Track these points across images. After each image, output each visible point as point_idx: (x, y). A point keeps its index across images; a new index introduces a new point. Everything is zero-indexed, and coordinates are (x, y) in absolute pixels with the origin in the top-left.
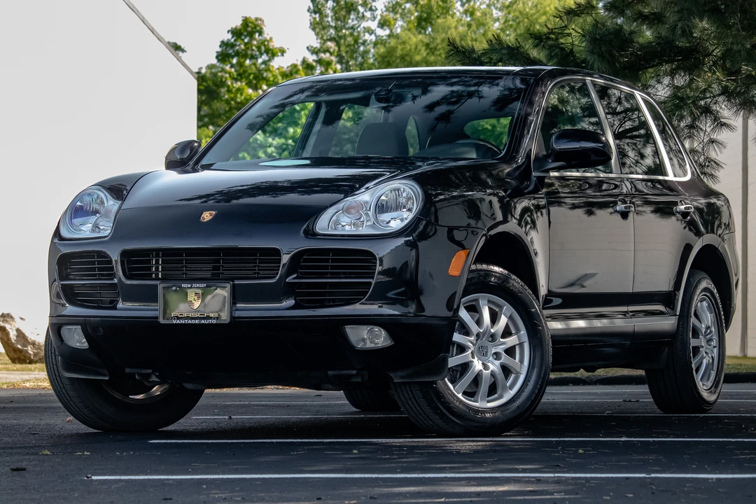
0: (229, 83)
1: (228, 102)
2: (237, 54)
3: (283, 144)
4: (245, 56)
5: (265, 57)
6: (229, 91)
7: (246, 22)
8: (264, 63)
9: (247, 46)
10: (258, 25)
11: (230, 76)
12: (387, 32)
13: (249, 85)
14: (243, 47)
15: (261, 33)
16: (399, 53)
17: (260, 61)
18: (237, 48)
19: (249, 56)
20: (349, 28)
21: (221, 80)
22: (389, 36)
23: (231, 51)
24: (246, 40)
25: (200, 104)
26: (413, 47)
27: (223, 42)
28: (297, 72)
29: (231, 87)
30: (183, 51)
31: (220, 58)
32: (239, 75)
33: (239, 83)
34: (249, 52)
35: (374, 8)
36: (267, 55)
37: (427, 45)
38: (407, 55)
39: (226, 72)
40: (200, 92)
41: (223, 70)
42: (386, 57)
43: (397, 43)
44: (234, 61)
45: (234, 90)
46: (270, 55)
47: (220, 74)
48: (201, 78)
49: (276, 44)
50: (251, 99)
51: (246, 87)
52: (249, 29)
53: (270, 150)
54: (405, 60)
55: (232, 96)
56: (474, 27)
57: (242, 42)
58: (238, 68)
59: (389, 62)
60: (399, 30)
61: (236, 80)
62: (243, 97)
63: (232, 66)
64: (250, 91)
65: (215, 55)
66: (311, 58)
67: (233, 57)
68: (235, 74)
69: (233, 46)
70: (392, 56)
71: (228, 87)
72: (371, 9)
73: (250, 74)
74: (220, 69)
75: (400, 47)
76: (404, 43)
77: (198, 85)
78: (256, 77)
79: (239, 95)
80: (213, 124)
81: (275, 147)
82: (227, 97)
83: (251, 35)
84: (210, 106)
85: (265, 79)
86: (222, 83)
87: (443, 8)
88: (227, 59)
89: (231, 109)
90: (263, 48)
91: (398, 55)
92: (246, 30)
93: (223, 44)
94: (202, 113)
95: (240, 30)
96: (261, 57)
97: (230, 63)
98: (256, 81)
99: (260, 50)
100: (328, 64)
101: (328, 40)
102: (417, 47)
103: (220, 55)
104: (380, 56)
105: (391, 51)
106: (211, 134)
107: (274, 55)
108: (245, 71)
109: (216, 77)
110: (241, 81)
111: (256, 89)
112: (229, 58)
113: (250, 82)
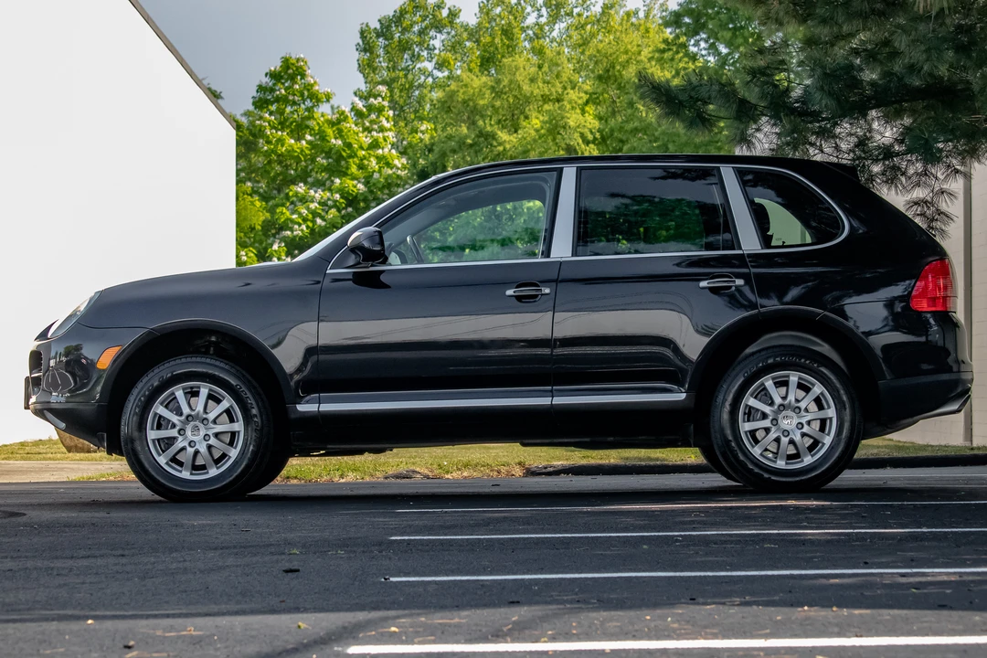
0: (269, 133)
1: (267, 154)
2: (277, 100)
3: (329, 199)
4: (286, 102)
5: (309, 103)
6: (269, 142)
7: (286, 63)
8: (308, 110)
9: (288, 91)
10: (301, 67)
11: (270, 125)
12: (446, 73)
13: (291, 134)
14: (283, 91)
15: (303, 76)
16: (460, 97)
17: (303, 107)
18: (278, 93)
19: (291, 102)
20: (402, 69)
21: (260, 130)
22: (449, 78)
23: (269, 97)
24: (286, 85)
25: (239, 156)
26: (477, 90)
27: (260, 86)
28: (346, 119)
29: (271, 137)
30: (222, 98)
31: (258, 105)
32: (280, 123)
33: (280, 133)
34: (291, 98)
35: (431, 46)
36: (311, 101)
37: (493, 88)
38: (469, 100)
39: (264, 121)
40: (238, 144)
41: (261, 118)
42: (446, 102)
43: (457, 85)
44: (273, 108)
45: (274, 140)
46: (314, 101)
47: (258, 123)
48: (238, 127)
49: (321, 88)
50: (293, 150)
51: (288, 137)
52: (290, 71)
53: (313, 206)
54: (468, 105)
55: (272, 147)
56: (545, 68)
57: (282, 86)
58: (278, 116)
59: (449, 107)
60: (459, 72)
61: (277, 130)
62: (284, 149)
63: (271, 114)
64: (292, 142)
65: (251, 101)
66: (360, 104)
67: (272, 103)
68: (275, 122)
69: (272, 90)
70: (452, 101)
71: (268, 137)
72: (428, 48)
73: (291, 123)
74: (258, 117)
75: (462, 91)
76: (466, 86)
77: (237, 135)
78: (299, 126)
79: (280, 147)
80: (250, 180)
81: (319, 203)
82: (266, 148)
83: (292, 78)
84: (248, 160)
85: (307, 127)
86: (261, 134)
87: (508, 47)
88: (265, 106)
89: (270, 162)
90: (306, 93)
91: (460, 99)
92: (286, 73)
93: (261, 88)
94: (240, 166)
95: (280, 72)
96: (304, 103)
97: (268, 110)
98: (298, 130)
99: (302, 95)
100: (380, 110)
101: (379, 83)
102: (480, 90)
103: (258, 102)
104: (439, 101)
105: (452, 95)
106: (249, 190)
107: (319, 100)
108: (286, 120)
109: (254, 126)
110: (282, 130)
111: (298, 139)
112: (268, 105)
113: (292, 131)
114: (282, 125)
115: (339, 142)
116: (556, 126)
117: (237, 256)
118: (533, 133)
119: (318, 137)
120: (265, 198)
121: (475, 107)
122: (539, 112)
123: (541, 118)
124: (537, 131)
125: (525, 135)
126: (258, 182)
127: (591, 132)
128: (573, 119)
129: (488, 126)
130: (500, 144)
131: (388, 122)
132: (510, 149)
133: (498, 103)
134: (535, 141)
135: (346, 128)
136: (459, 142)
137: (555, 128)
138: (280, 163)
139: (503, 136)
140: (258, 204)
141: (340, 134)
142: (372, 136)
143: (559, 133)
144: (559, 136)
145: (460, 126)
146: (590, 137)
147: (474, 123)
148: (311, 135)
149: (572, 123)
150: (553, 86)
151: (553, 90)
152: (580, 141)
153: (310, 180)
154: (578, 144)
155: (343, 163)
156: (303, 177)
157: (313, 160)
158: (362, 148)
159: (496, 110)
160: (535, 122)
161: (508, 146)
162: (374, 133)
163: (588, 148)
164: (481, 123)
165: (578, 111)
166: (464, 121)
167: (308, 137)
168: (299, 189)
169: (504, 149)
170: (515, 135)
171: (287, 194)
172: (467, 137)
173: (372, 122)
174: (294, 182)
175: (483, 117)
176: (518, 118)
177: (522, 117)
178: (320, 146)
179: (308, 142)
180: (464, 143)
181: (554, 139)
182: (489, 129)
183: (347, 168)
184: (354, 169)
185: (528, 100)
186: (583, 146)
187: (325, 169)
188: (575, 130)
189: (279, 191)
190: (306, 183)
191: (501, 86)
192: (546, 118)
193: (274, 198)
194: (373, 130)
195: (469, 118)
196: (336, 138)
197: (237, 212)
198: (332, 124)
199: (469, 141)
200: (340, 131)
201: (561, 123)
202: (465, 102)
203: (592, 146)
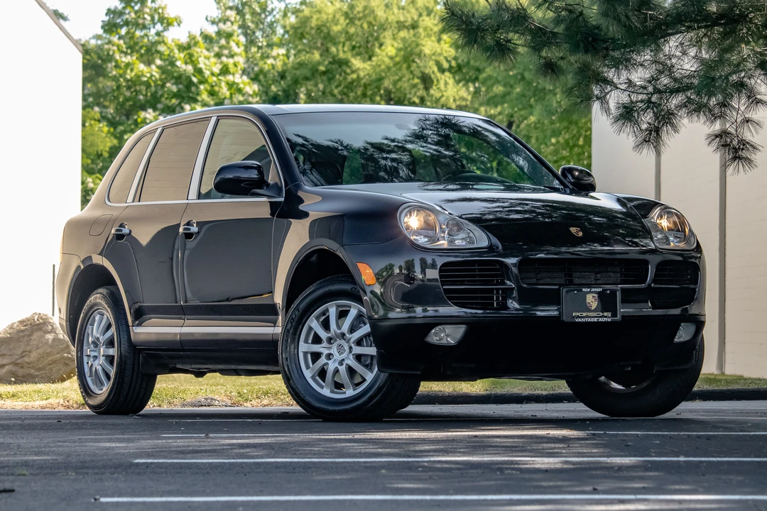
0: (117, 56)
1: (115, 79)
2: (127, 23)
4: (137, 25)
5: (159, 27)
6: (117, 66)
8: (158, 34)
9: (138, 15)
11: (118, 49)
13: (141, 59)
14: (133, 15)
16: (314, 23)
17: (153, 31)
18: (127, 16)
19: (141, 26)
21: (108, 54)
23: (118, 21)
24: (137, 8)
25: (86, 80)
26: (331, 16)
27: (109, 10)
28: (196, 44)
29: (119, 62)
30: (65, 19)
31: (106, 28)
32: (129, 47)
33: (129, 57)
34: (141, 21)
36: (162, 25)
37: (346, 15)
38: (323, 25)
39: (113, 45)
40: (85, 67)
41: (110, 42)
42: (299, 28)
43: (311, 12)
44: (123, 31)
45: (123, 65)
46: (165, 25)
47: (106, 47)
48: (86, 51)
49: (170, 13)
50: (143, 75)
51: (137, 62)
54: (321, 31)
55: (121, 72)
57: (131, 10)
58: (127, 40)
59: (302, 34)
61: (126, 54)
62: (133, 74)
63: (120, 38)
64: (142, 67)
65: (101, 24)
66: (212, 30)
67: (121, 27)
68: (124, 46)
69: (121, 14)
70: (306, 27)
71: (116, 61)
73: (141, 48)
74: (106, 41)
75: (315, 17)
76: (320, 11)
77: (84, 58)
78: (148, 50)
79: (129, 71)
80: (98, 105)
82: (114, 73)
84: (96, 84)
85: (158, 52)
86: (110, 58)
88: (114, 29)
89: (119, 87)
90: (156, 17)
91: (313, 25)
93: (109, 12)
94: (86, 92)
96: (154, 27)
97: (118, 34)
98: (149, 54)
99: (153, 18)
100: (229, 36)
101: (231, 8)
102: (334, 16)
103: (106, 25)
104: (293, 27)
105: (304, 21)
106: (98, 116)
107: (169, 24)
108: (136, 44)
109: (102, 50)
110: (131, 54)
111: (149, 63)
112: (117, 28)
113: (142, 55)
114: (132, 47)
115: (190, 68)
116: (411, 54)
117: (83, 183)
118: (387, 60)
119: (167, 63)
120: (113, 123)
121: (328, 33)
122: (394, 39)
123: (396, 45)
124: (391, 58)
125: (379, 63)
126: (106, 107)
127: (447, 61)
128: (429, 46)
129: (342, 52)
130: (353, 72)
131: (238, 47)
132: (364, 76)
133: (352, 30)
134: (389, 68)
135: (197, 52)
136: (312, 69)
137: (409, 55)
138: (129, 88)
139: (357, 63)
140: (106, 129)
141: (190, 59)
142: (221, 63)
143: (413, 61)
144: (415, 65)
145: (313, 54)
146: (446, 65)
147: (327, 50)
148: (161, 59)
149: (427, 51)
150: (409, 12)
151: (408, 15)
152: (436, 69)
153: (160, 106)
154: (433, 72)
155: (193, 89)
156: (153, 103)
157: (163, 86)
158: (213, 74)
159: (349, 37)
160: (389, 49)
161: (362, 74)
162: (224, 59)
163: (443, 77)
164: (333, 49)
165: (433, 38)
166: (317, 48)
167: (158, 62)
168: (148, 116)
169: (358, 76)
170: (369, 63)
171: (136, 120)
172: (319, 63)
173: (221, 47)
174: (143, 108)
175: (335, 44)
176: (373, 45)
177: (377, 45)
178: (169, 71)
179: (159, 67)
180: (317, 70)
181: (409, 67)
182: (341, 55)
183: (198, 94)
184: (204, 96)
185: (383, 27)
186: (438, 74)
187: (175, 95)
188: (431, 57)
189: (128, 117)
190: (155, 109)
191: (355, 12)
192: (401, 46)
193: (122, 124)
194: (222, 55)
195: (322, 44)
196: (186, 63)
197: (84, 138)
198: (182, 48)
199: (322, 68)
200: (191, 56)
201: (417, 50)
202: (319, 28)
203: (447, 74)
